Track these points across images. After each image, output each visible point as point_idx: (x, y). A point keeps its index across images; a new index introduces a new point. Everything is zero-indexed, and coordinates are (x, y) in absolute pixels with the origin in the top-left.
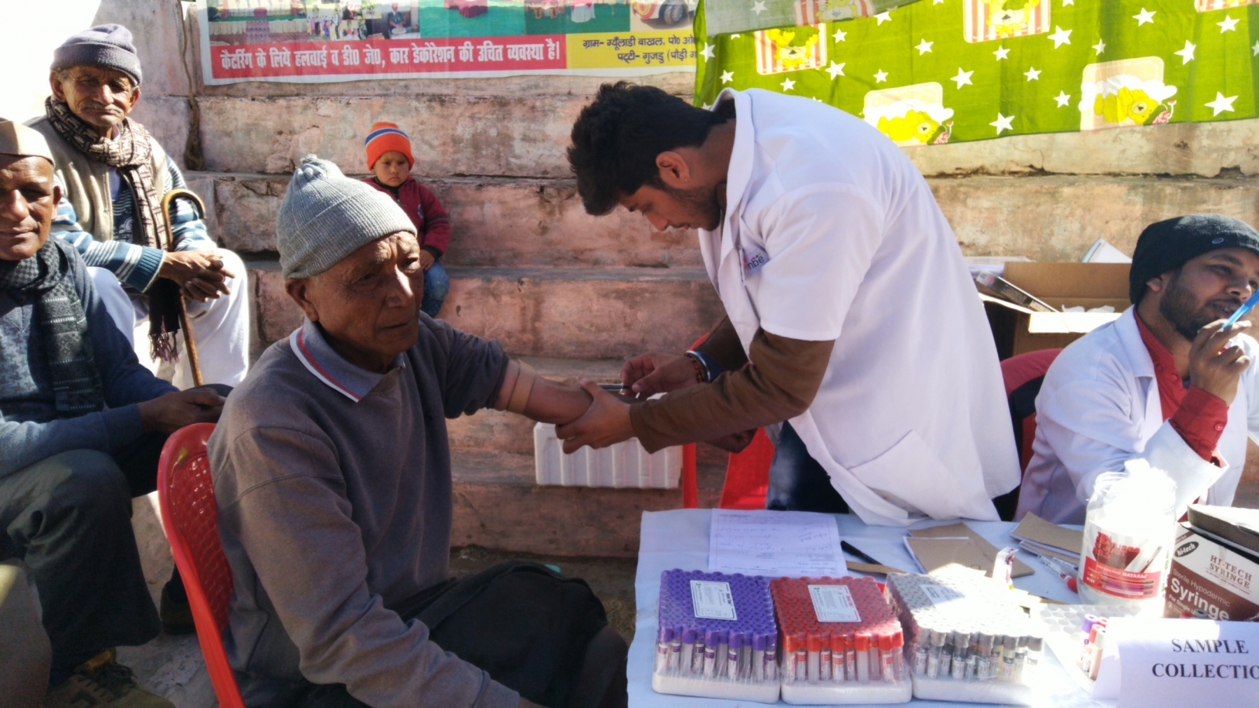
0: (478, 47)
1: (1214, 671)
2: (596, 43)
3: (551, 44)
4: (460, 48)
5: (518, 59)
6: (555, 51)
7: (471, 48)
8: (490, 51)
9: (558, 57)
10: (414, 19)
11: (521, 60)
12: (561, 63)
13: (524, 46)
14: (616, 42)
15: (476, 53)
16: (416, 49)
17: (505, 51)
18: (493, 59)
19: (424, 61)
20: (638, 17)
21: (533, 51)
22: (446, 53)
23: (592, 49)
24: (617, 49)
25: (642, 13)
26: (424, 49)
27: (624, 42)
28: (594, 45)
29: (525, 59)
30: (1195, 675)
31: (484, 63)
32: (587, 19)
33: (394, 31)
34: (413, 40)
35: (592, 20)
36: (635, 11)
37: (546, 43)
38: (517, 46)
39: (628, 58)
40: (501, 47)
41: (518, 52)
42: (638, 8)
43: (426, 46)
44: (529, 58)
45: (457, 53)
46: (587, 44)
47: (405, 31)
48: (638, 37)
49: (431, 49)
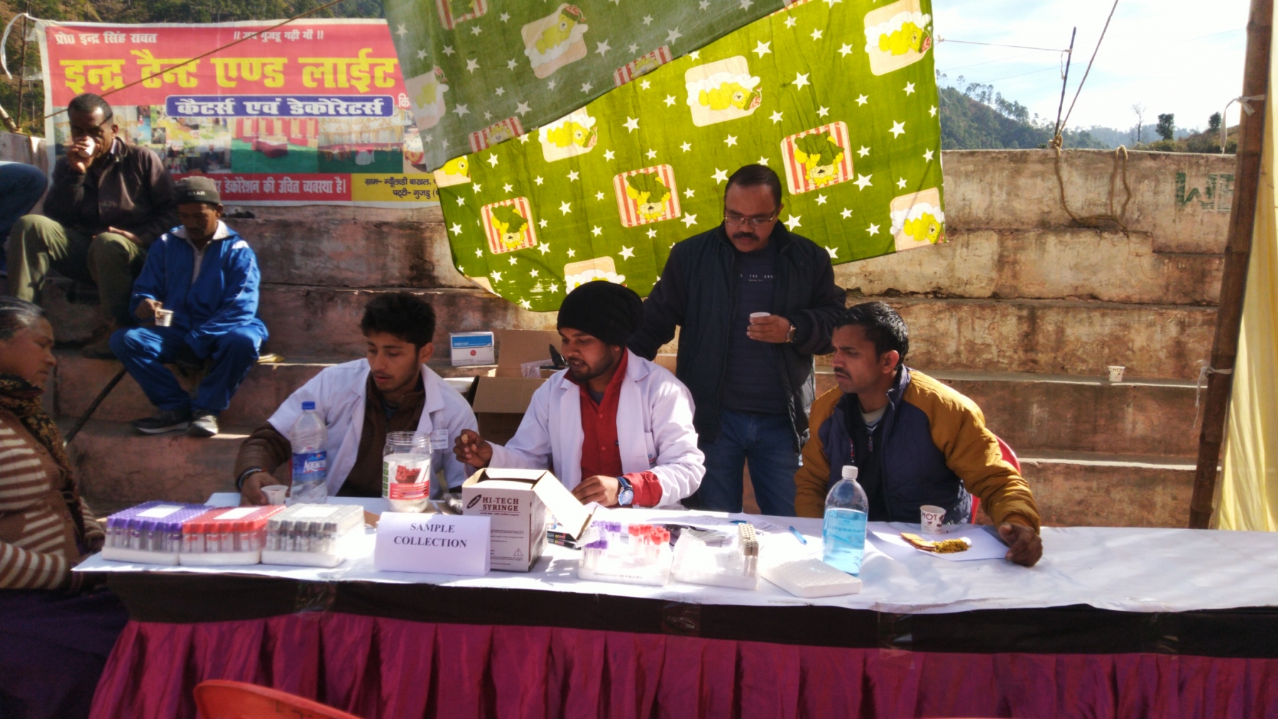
0: (279, 182)
1: (431, 542)
2: (376, 181)
3: (339, 181)
4: (264, 182)
5: (311, 191)
6: (342, 186)
7: (273, 182)
8: (289, 185)
9: (344, 191)
10: (227, 157)
11: (314, 193)
12: (347, 196)
13: (317, 182)
14: (392, 182)
15: (277, 186)
16: (228, 182)
17: (301, 186)
18: (291, 191)
19: (234, 191)
20: (410, 162)
21: (324, 186)
22: (253, 186)
23: (371, 186)
24: (392, 186)
25: (412, 159)
26: (234, 182)
27: (399, 182)
28: (374, 183)
29: (317, 191)
30: (419, 543)
31: (283, 194)
32: (368, 163)
33: (211, 167)
34: (226, 175)
35: (372, 163)
36: (407, 158)
37: (334, 180)
38: (311, 182)
39: (402, 194)
40: (298, 182)
41: (311, 186)
42: (410, 156)
43: (236, 180)
44: (321, 191)
45: (261, 186)
46: (368, 182)
47: (219, 166)
48: (409, 177)
49: (239, 182)
